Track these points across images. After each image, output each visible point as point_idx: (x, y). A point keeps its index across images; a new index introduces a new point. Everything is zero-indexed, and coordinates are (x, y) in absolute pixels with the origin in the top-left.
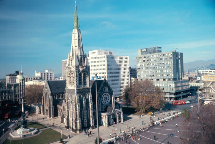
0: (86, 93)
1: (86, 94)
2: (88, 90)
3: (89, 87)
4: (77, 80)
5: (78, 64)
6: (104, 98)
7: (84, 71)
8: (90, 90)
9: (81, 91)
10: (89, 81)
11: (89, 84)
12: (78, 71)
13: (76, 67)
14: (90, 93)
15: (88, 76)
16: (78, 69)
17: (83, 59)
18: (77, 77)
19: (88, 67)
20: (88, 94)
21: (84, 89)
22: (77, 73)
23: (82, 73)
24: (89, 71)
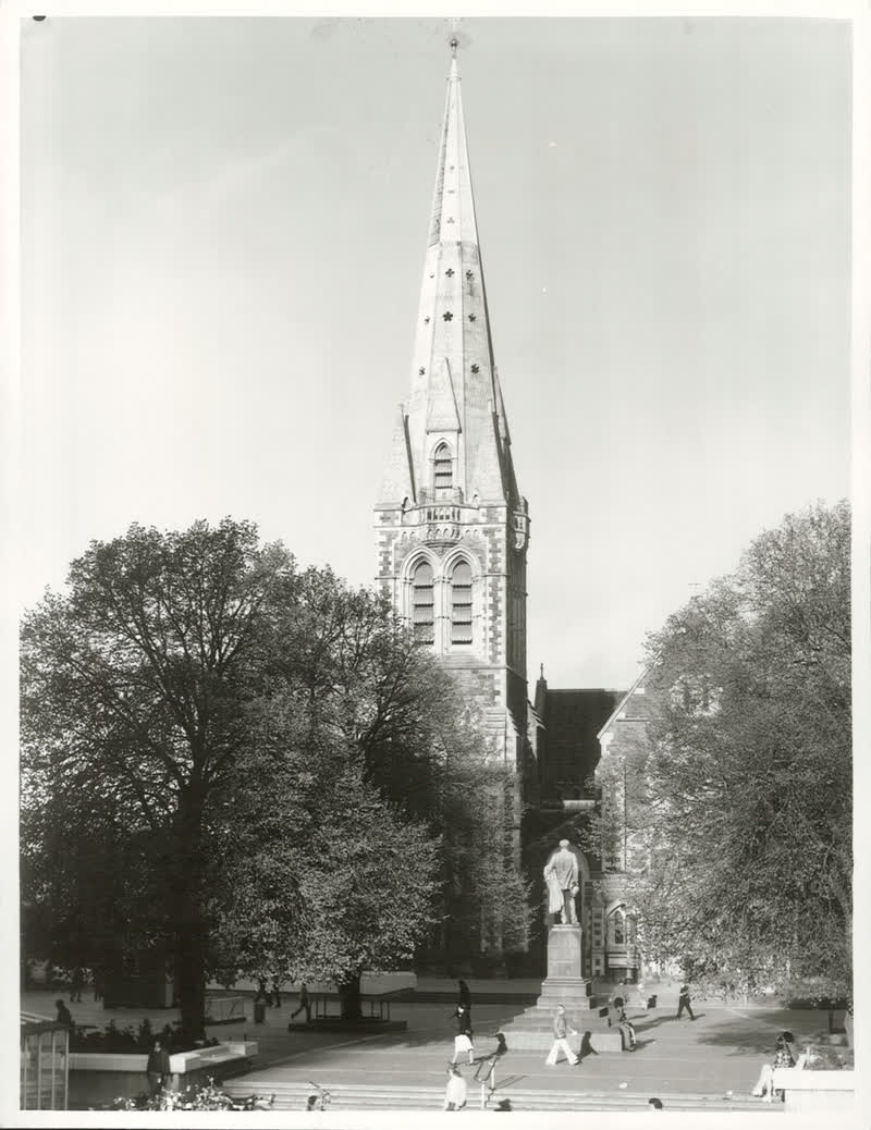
2: (476, 683)
3: (493, 659)
5: (404, 491)
7: (452, 544)
8: (502, 687)
10: (490, 618)
11: (491, 640)
12: (399, 539)
13: (381, 514)
14: (495, 704)
15: (488, 580)
16: (402, 527)
17: (455, 454)
18: (387, 587)
19: (488, 508)
20: (480, 712)
21: (445, 672)
22: (392, 558)
23: (435, 559)
24: (495, 541)
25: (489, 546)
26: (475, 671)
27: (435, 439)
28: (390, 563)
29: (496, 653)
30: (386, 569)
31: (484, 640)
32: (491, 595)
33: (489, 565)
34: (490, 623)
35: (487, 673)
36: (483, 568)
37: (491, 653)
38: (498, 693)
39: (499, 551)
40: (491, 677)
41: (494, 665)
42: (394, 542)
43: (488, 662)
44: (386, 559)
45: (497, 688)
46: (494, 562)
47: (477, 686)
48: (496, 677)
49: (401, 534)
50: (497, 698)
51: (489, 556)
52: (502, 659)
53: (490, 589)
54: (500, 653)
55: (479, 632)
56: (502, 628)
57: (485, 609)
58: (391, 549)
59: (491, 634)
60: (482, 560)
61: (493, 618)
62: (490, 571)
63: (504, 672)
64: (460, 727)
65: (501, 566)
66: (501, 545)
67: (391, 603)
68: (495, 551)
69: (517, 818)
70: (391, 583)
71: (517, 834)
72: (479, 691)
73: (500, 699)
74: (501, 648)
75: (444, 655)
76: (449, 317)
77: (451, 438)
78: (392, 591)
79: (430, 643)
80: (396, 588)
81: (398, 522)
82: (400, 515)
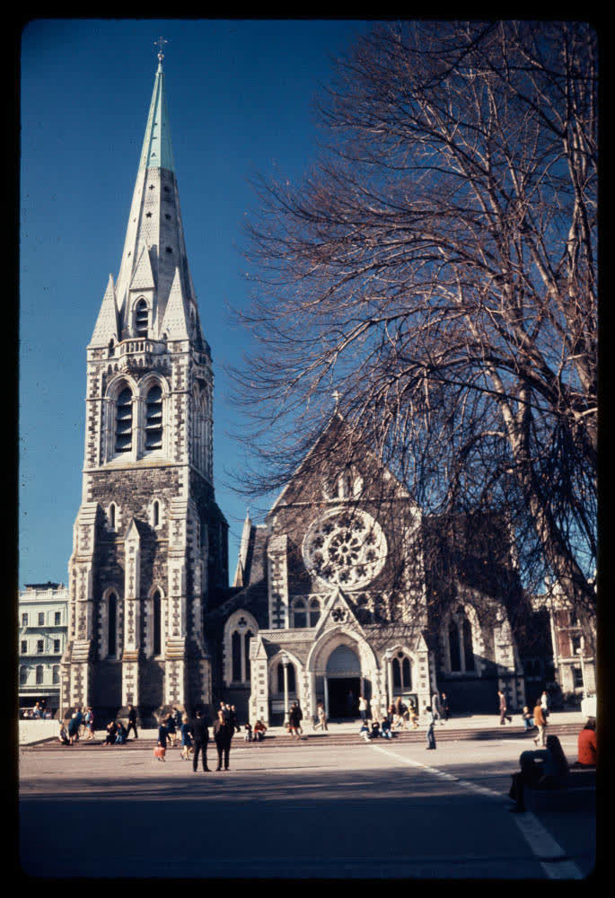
0: (148, 492)
1: (147, 502)
2: (164, 478)
3: (177, 458)
5: (113, 335)
6: (327, 545)
7: (146, 371)
8: (185, 481)
9: (116, 480)
10: (176, 426)
11: (176, 443)
12: (106, 369)
13: (93, 351)
14: (178, 495)
15: (175, 397)
16: (108, 360)
17: (150, 306)
18: (95, 407)
19: (175, 342)
20: (167, 502)
21: (139, 471)
22: (99, 384)
23: (133, 384)
24: (179, 367)
25: (174, 371)
26: (163, 468)
27: (135, 297)
28: (98, 388)
29: (180, 453)
30: (95, 393)
31: (171, 444)
32: (176, 407)
33: (174, 385)
34: (175, 430)
35: (173, 470)
36: (170, 388)
37: (176, 454)
38: (181, 485)
39: (183, 373)
40: (176, 473)
41: (179, 463)
42: (101, 372)
43: (173, 462)
44: (95, 385)
45: (180, 482)
46: (179, 382)
47: (164, 481)
48: (180, 473)
49: (107, 366)
50: (181, 490)
52: (185, 458)
53: (175, 403)
54: (183, 453)
55: (168, 439)
56: (184, 433)
57: (171, 419)
58: (99, 377)
59: (176, 439)
60: (168, 382)
61: (178, 426)
62: (176, 389)
63: (186, 469)
64: (151, 515)
65: (184, 385)
66: (184, 370)
67: (98, 418)
68: (179, 374)
69: (197, 590)
70: (99, 403)
71: (197, 603)
72: (166, 485)
73: (185, 491)
74: (184, 449)
75: (139, 458)
76: (149, 215)
77: (149, 296)
78: (99, 410)
79: (130, 450)
80: (103, 407)
81: (105, 357)
82: (106, 351)
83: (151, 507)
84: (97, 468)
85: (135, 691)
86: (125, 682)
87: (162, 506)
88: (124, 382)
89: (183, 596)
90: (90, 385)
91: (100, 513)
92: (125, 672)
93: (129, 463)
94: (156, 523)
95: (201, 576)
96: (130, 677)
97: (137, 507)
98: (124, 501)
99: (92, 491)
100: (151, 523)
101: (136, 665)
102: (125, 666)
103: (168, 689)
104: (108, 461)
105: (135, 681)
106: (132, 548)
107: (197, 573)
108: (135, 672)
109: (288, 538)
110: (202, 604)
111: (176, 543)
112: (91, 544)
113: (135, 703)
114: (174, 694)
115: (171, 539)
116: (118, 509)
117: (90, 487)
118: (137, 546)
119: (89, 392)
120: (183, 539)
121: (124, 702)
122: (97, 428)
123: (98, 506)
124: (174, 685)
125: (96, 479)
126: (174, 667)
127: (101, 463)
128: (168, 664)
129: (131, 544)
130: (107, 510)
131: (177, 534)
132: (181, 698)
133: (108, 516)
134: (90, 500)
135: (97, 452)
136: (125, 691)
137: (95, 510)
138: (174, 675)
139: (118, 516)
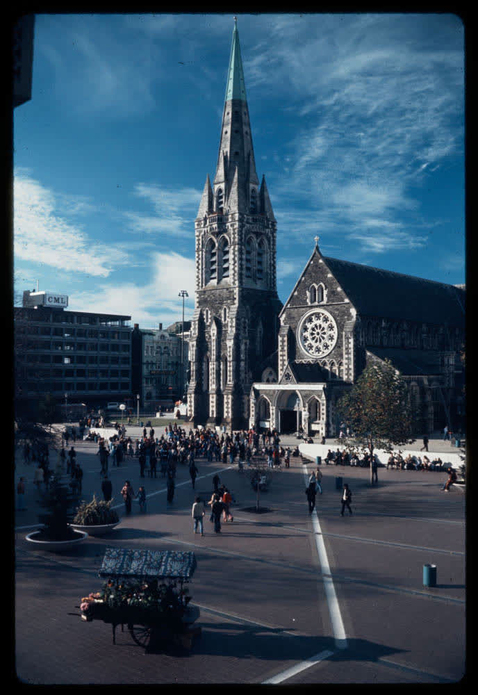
0: (222, 304)
1: (221, 308)
2: (228, 295)
3: (234, 283)
4: (199, 265)
6: (310, 331)
7: (220, 233)
8: (237, 296)
9: (209, 296)
10: (234, 264)
11: (234, 274)
12: (203, 233)
13: (197, 222)
14: (234, 304)
15: (232, 247)
16: (204, 227)
17: (224, 192)
18: (199, 255)
19: (232, 215)
20: (229, 308)
21: (218, 291)
22: (200, 242)
23: (215, 240)
24: (234, 230)
25: (232, 232)
26: (227, 289)
27: (217, 188)
28: (200, 244)
30: (199, 247)
31: (232, 274)
32: (234, 253)
33: (232, 240)
34: (234, 266)
35: (231, 290)
36: (231, 242)
38: (235, 299)
39: (236, 233)
40: (233, 291)
41: (235, 286)
42: (200, 234)
43: (232, 285)
45: (235, 296)
46: (234, 238)
48: (235, 291)
49: (204, 231)
51: (232, 236)
52: (237, 282)
53: (233, 251)
54: (236, 280)
55: (231, 271)
56: (236, 269)
57: (232, 261)
58: (200, 238)
60: (230, 238)
62: (233, 242)
63: (237, 289)
64: (223, 315)
65: (236, 240)
66: (236, 231)
67: (200, 262)
68: (234, 234)
69: (242, 356)
70: (200, 253)
71: (242, 364)
72: (228, 298)
73: (236, 302)
74: (236, 278)
75: (218, 283)
76: (226, 133)
77: (223, 186)
78: (200, 256)
79: (215, 278)
80: (202, 255)
81: (202, 226)
82: (203, 222)
83: (223, 311)
84: (200, 289)
85: (214, 409)
86: (211, 404)
87: (227, 311)
88: (211, 239)
89: (233, 361)
90: (197, 243)
91: (201, 315)
92: (211, 399)
93: (214, 286)
94: (225, 320)
95: (245, 349)
96: (212, 402)
97: (217, 310)
98: (212, 308)
99: (199, 302)
100: (223, 319)
101: (215, 396)
102: (211, 396)
103: (225, 410)
104: (206, 285)
105: (214, 404)
106: (214, 334)
107: (243, 347)
108: (214, 400)
109: (290, 327)
110: (245, 364)
111: (232, 331)
112: (197, 331)
113: (215, 416)
114: (227, 412)
115: (229, 329)
116: (209, 312)
117: (197, 300)
118: (215, 332)
119: (197, 247)
120: (234, 329)
121: (211, 416)
122: (200, 267)
123: (201, 311)
124: (227, 408)
125: (200, 295)
126: (228, 398)
127: (202, 286)
128: (225, 396)
129: (213, 330)
130: (205, 313)
131: (231, 326)
132: (230, 415)
133: (205, 317)
134: (198, 307)
135: (200, 281)
136: (211, 409)
137: (199, 313)
138: (227, 403)
139: (209, 316)
